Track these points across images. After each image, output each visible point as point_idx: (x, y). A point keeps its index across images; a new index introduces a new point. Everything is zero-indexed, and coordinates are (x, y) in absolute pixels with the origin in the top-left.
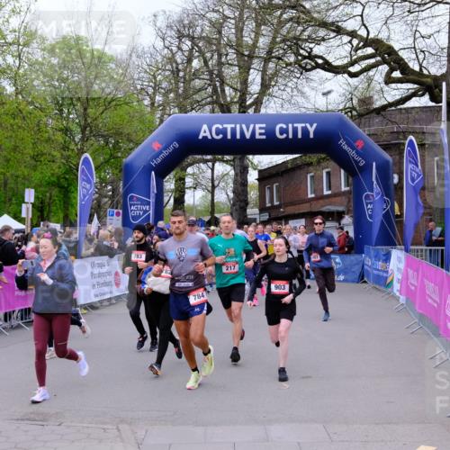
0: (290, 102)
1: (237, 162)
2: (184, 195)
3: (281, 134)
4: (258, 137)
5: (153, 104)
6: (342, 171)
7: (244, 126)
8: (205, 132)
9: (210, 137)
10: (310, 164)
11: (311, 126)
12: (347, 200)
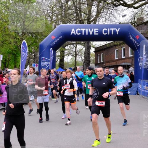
0: (108, 19)
1: (86, 44)
2: (64, 58)
3: (105, 33)
4: (95, 34)
5: (52, 20)
6: (130, 48)
7: (89, 29)
8: (73, 32)
9: (75, 34)
10: (116, 45)
11: (117, 30)
12: (132, 60)
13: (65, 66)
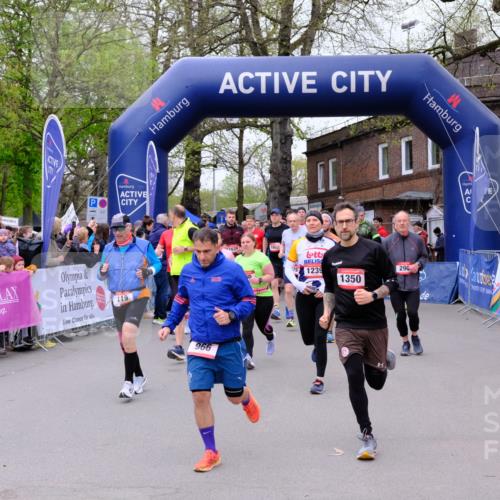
0: (353, 38)
1: (277, 127)
2: (199, 177)
3: (339, 86)
4: (305, 90)
6: (430, 141)
7: (285, 75)
8: (228, 83)
9: (235, 91)
10: (382, 130)
11: (384, 75)
12: (436, 183)
13: (204, 205)
